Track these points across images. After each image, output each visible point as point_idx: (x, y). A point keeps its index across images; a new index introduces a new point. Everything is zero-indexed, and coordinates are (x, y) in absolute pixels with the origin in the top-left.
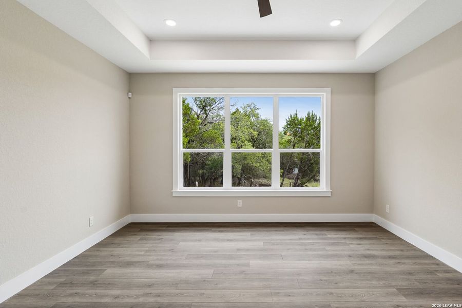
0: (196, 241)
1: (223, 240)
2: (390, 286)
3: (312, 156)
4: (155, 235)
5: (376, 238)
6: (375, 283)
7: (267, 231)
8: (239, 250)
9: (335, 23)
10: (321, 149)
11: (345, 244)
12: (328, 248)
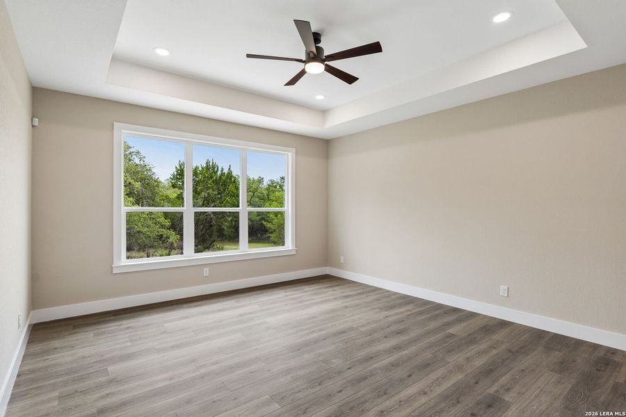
0: (181, 319)
1: (213, 312)
2: (374, 309)
3: (212, 216)
4: (113, 326)
5: (340, 285)
6: (365, 309)
7: (248, 296)
8: (241, 315)
9: (320, 97)
10: (286, 208)
11: (325, 293)
12: (315, 297)
